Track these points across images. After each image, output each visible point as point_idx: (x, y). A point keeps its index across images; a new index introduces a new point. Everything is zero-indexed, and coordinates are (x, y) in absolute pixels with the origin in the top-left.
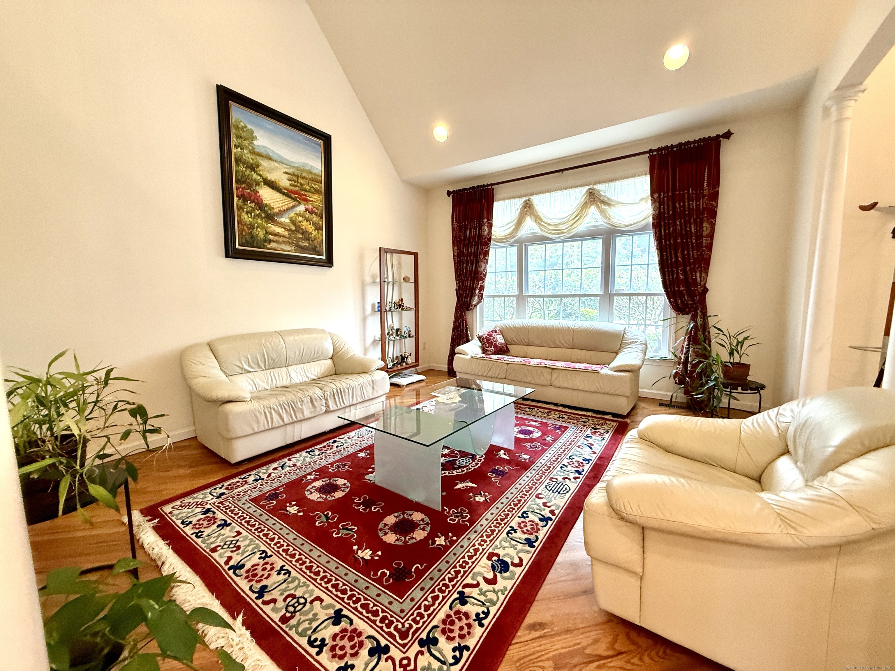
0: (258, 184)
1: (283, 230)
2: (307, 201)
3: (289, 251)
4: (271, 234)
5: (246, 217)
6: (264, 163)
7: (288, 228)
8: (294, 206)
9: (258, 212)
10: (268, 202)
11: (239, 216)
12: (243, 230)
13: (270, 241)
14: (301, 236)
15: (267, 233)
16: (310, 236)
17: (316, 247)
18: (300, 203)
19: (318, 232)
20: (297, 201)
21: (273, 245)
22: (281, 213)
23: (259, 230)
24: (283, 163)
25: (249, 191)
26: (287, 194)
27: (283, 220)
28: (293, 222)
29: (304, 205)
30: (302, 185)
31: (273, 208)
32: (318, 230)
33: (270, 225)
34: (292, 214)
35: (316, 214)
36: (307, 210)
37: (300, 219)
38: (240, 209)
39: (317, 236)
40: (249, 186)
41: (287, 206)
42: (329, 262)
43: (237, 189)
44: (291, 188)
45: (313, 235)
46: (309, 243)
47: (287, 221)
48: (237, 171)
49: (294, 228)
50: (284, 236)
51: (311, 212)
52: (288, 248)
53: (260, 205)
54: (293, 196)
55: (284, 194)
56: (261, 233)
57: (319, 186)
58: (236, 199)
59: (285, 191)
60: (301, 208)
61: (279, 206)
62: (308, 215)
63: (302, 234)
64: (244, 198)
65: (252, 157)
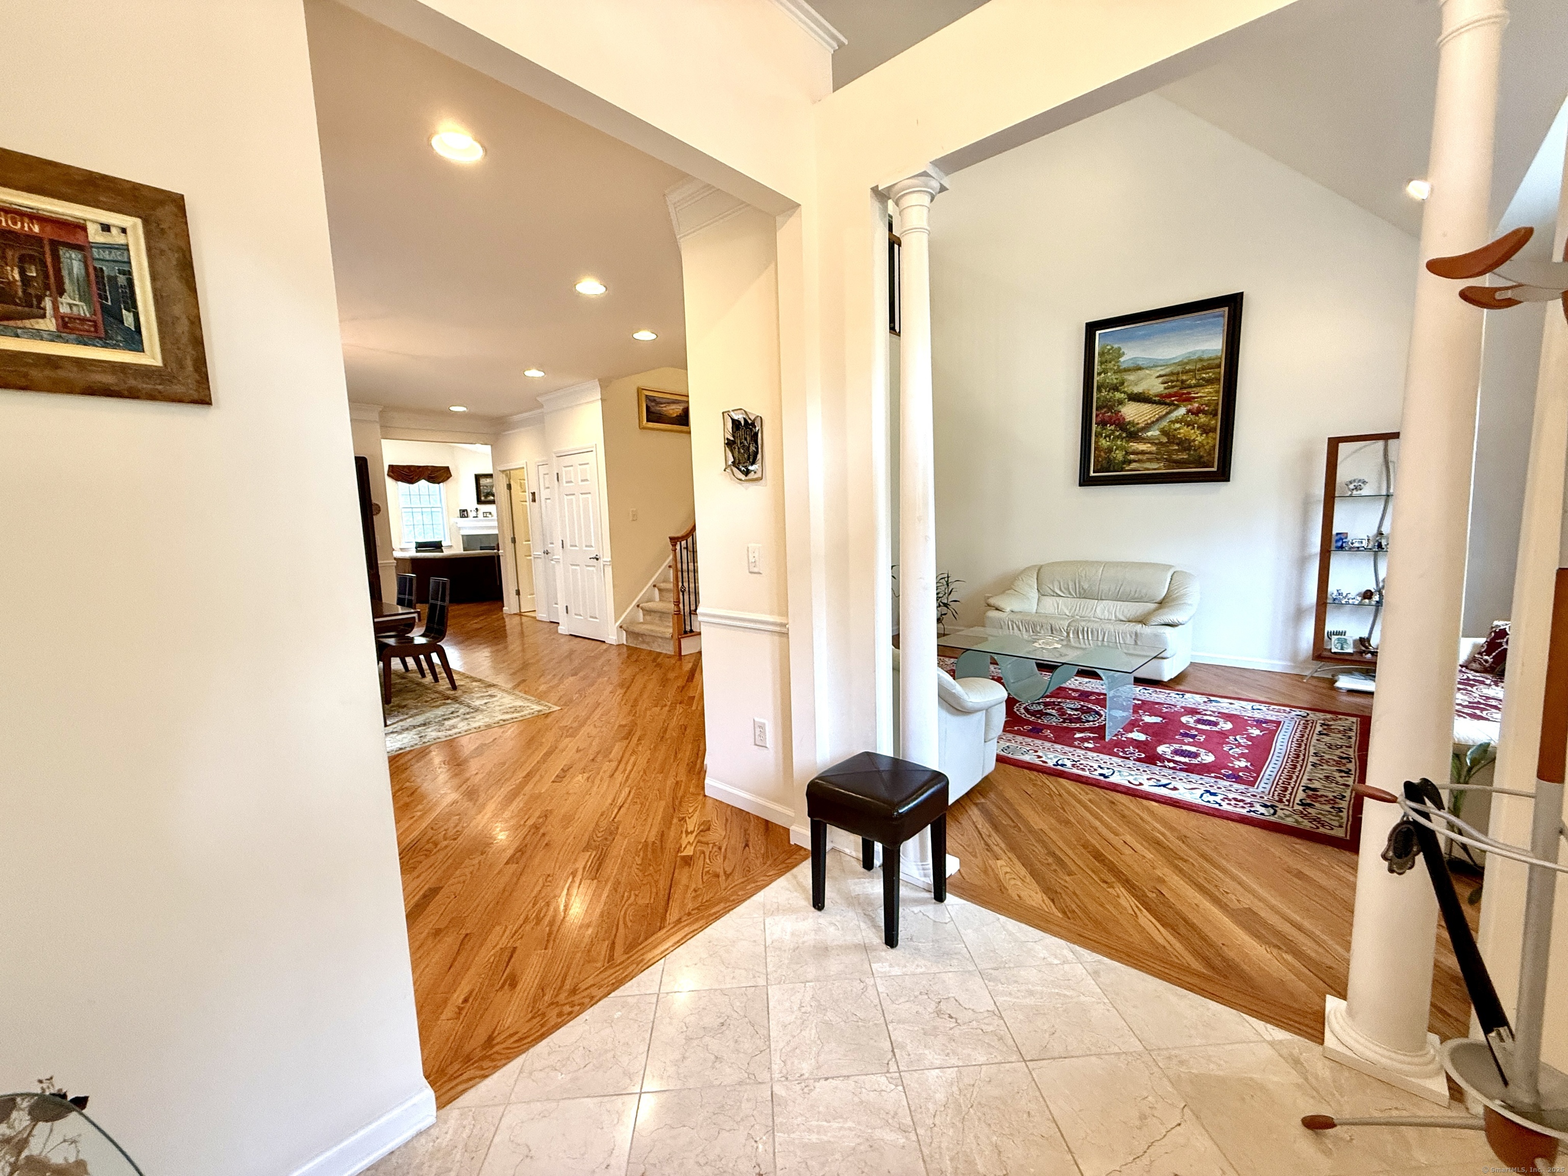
0: (1121, 402)
1: (1149, 445)
2: (1190, 400)
3: (1155, 469)
4: (1133, 453)
5: (1104, 441)
6: (1131, 377)
7: (1157, 441)
8: (1168, 413)
9: (1117, 433)
10: (1131, 419)
11: (1096, 442)
12: (1100, 456)
13: (1130, 462)
14: (1177, 448)
15: (1127, 453)
16: (1192, 444)
17: (1201, 457)
18: (1178, 406)
19: (1207, 436)
20: (1175, 405)
21: (1133, 466)
22: (1148, 427)
23: (1117, 452)
24: (1157, 366)
25: (1109, 414)
26: (1160, 400)
27: (1149, 434)
28: (1164, 432)
29: (1185, 406)
30: (1183, 382)
31: (1138, 424)
32: (1207, 433)
33: (1131, 444)
34: (1164, 423)
35: (1205, 412)
36: (1189, 411)
37: (1178, 425)
38: (1098, 435)
39: (1205, 442)
40: (1110, 409)
41: (1157, 416)
42: (1223, 474)
43: (1097, 416)
44: (1167, 391)
45: (1197, 443)
46: (1189, 454)
47: (1157, 433)
48: (1098, 398)
49: (1165, 440)
50: (1150, 453)
51: (1196, 413)
52: (1155, 466)
53: (1122, 424)
54: (1168, 401)
55: (1154, 402)
56: (1119, 455)
57: (1214, 374)
58: (1094, 426)
59: (1157, 399)
60: (1182, 411)
61: (1146, 418)
62: (1191, 417)
63: (1178, 444)
64: (1103, 423)
65: (1117, 377)
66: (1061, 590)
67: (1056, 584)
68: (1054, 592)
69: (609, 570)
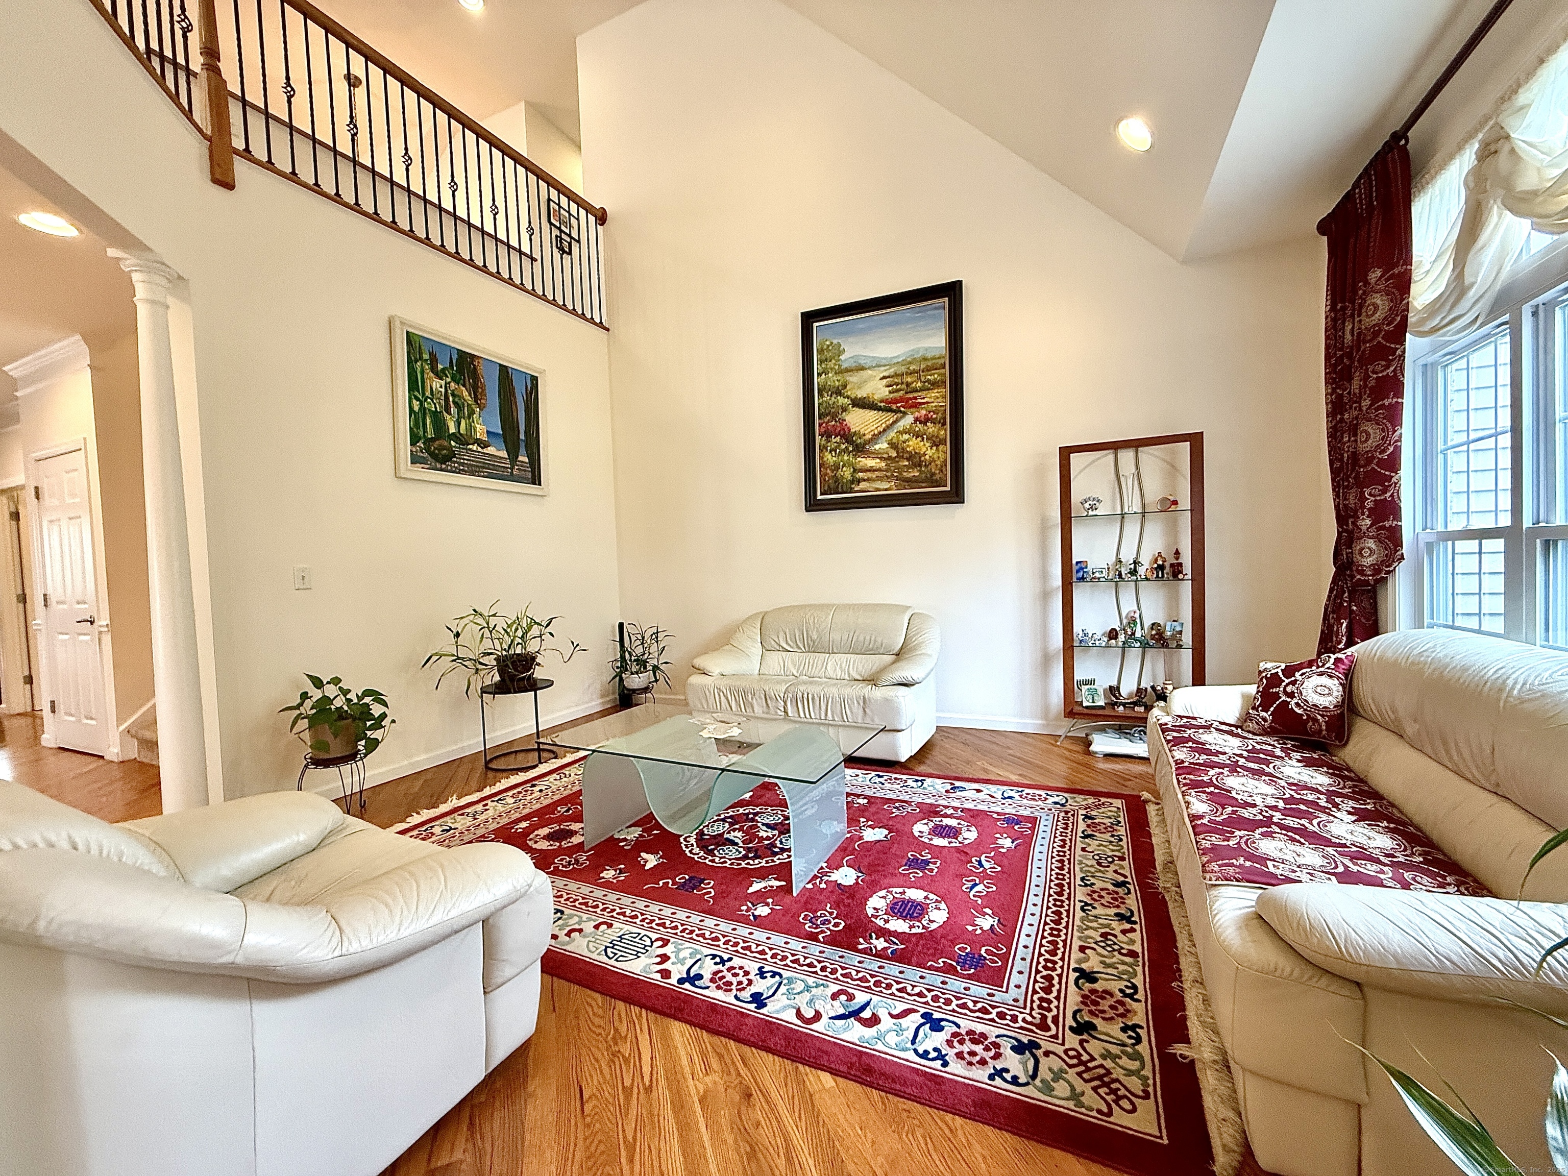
0: (844, 409)
1: (878, 460)
2: (916, 406)
3: (886, 490)
4: (861, 471)
5: (829, 456)
6: (853, 379)
7: (885, 456)
8: (895, 422)
9: (843, 447)
10: (857, 429)
11: (821, 458)
12: (826, 474)
13: (859, 481)
14: (907, 463)
15: (855, 470)
16: (923, 459)
17: (933, 474)
18: (905, 413)
19: (937, 450)
20: (901, 412)
21: (863, 485)
22: (876, 438)
23: (844, 469)
24: (879, 366)
25: (833, 423)
26: (886, 407)
27: (877, 447)
28: (893, 445)
29: (912, 413)
30: (908, 385)
31: (864, 435)
32: (937, 446)
33: (859, 459)
34: (892, 434)
35: (934, 422)
36: (916, 420)
37: (906, 436)
38: (823, 448)
39: (935, 456)
40: (834, 416)
41: (884, 425)
42: (956, 495)
43: (820, 425)
44: (891, 396)
45: (927, 457)
46: (920, 471)
47: (885, 445)
48: (820, 404)
49: (894, 454)
50: (879, 470)
51: (925, 421)
52: (885, 485)
53: (847, 436)
54: (894, 407)
55: (879, 409)
56: (847, 473)
57: (939, 375)
58: (818, 438)
59: (882, 404)
60: (909, 420)
61: (873, 428)
62: (919, 427)
63: (908, 459)
64: (827, 434)
65: (839, 378)
66: (787, 643)
67: (781, 635)
68: (780, 645)
69: (107, 639)
